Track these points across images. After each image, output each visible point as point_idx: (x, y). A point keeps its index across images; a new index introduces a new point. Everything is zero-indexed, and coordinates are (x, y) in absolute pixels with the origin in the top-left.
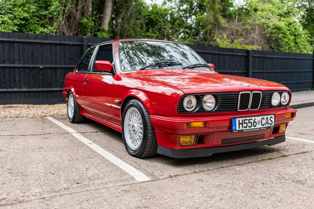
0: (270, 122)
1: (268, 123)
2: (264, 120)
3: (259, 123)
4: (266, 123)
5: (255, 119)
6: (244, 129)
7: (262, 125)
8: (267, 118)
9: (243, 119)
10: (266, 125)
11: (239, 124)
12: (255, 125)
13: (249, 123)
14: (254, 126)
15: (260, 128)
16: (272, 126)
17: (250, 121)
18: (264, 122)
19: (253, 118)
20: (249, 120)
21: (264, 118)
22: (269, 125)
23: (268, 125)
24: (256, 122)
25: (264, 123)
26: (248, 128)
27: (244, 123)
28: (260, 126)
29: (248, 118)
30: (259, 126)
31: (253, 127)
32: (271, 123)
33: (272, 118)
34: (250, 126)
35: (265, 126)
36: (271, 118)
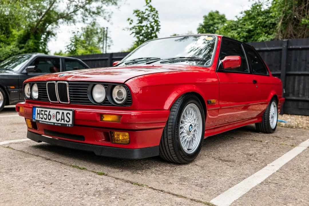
0: (66, 118)
1: (64, 119)
2: (59, 114)
3: (54, 117)
4: (62, 119)
5: (50, 111)
6: (40, 119)
7: (57, 120)
8: (63, 113)
9: (41, 109)
10: (61, 121)
11: (38, 114)
12: (49, 118)
13: (45, 115)
14: (49, 120)
15: (54, 123)
16: (69, 124)
17: (46, 113)
18: (59, 117)
19: (48, 110)
20: (45, 111)
21: (59, 113)
22: (66, 123)
23: (64, 122)
24: (50, 115)
25: (59, 119)
26: (43, 120)
27: (41, 114)
28: (55, 121)
29: (44, 109)
30: (53, 120)
31: (47, 120)
32: (68, 120)
33: (70, 115)
34: (45, 118)
35: (59, 122)
36: (68, 115)
